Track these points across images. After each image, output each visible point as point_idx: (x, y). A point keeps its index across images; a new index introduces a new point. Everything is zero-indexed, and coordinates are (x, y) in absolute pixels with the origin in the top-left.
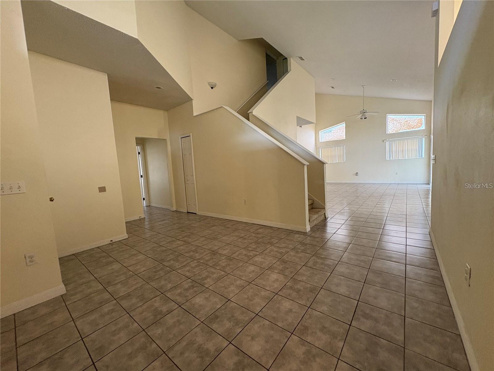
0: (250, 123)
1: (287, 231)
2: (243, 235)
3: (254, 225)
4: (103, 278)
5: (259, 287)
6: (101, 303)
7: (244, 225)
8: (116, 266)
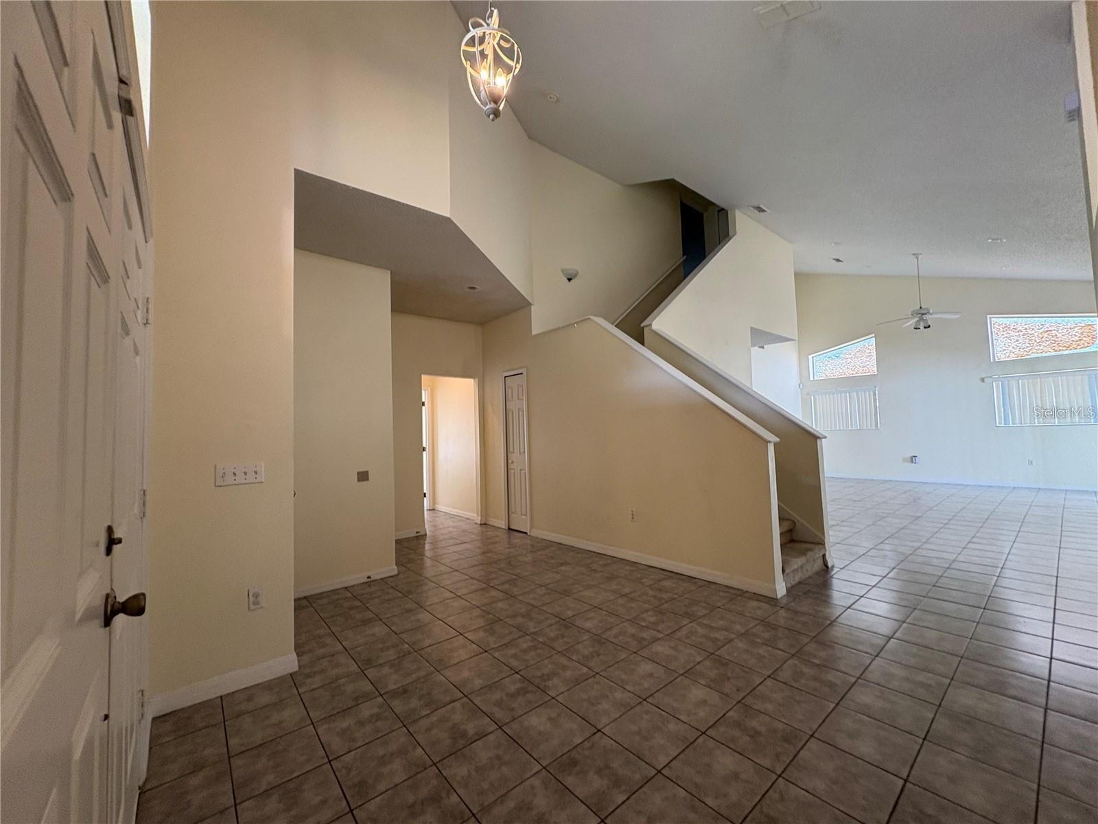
0: (646, 349)
1: (727, 590)
2: (627, 590)
3: (651, 570)
4: (359, 649)
5: (663, 713)
6: (357, 699)
7: (628, 568)
8: (378, 630)
